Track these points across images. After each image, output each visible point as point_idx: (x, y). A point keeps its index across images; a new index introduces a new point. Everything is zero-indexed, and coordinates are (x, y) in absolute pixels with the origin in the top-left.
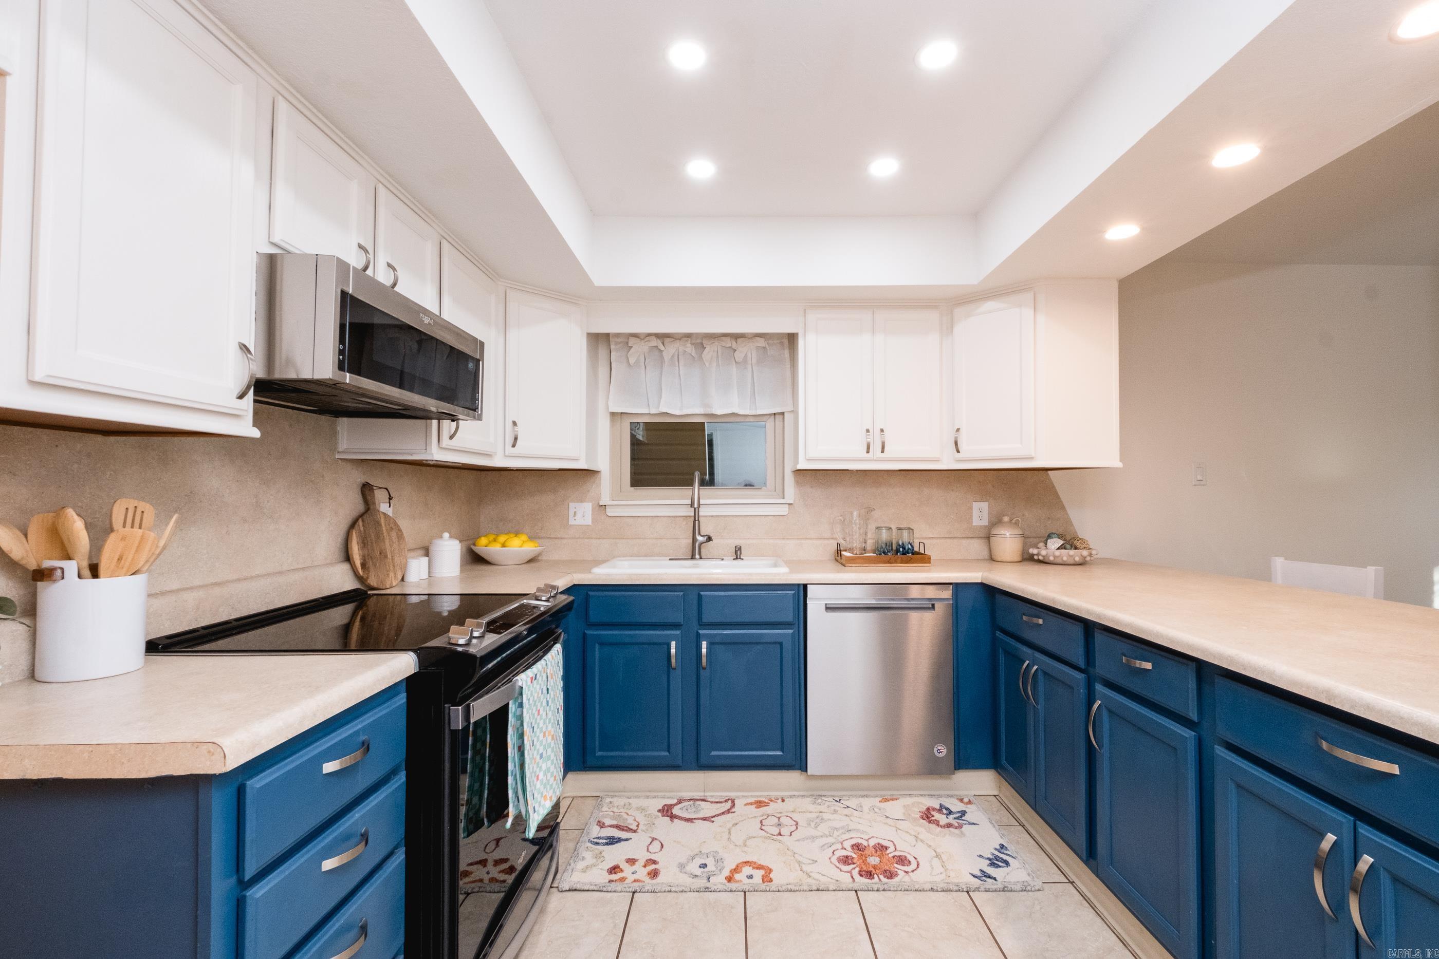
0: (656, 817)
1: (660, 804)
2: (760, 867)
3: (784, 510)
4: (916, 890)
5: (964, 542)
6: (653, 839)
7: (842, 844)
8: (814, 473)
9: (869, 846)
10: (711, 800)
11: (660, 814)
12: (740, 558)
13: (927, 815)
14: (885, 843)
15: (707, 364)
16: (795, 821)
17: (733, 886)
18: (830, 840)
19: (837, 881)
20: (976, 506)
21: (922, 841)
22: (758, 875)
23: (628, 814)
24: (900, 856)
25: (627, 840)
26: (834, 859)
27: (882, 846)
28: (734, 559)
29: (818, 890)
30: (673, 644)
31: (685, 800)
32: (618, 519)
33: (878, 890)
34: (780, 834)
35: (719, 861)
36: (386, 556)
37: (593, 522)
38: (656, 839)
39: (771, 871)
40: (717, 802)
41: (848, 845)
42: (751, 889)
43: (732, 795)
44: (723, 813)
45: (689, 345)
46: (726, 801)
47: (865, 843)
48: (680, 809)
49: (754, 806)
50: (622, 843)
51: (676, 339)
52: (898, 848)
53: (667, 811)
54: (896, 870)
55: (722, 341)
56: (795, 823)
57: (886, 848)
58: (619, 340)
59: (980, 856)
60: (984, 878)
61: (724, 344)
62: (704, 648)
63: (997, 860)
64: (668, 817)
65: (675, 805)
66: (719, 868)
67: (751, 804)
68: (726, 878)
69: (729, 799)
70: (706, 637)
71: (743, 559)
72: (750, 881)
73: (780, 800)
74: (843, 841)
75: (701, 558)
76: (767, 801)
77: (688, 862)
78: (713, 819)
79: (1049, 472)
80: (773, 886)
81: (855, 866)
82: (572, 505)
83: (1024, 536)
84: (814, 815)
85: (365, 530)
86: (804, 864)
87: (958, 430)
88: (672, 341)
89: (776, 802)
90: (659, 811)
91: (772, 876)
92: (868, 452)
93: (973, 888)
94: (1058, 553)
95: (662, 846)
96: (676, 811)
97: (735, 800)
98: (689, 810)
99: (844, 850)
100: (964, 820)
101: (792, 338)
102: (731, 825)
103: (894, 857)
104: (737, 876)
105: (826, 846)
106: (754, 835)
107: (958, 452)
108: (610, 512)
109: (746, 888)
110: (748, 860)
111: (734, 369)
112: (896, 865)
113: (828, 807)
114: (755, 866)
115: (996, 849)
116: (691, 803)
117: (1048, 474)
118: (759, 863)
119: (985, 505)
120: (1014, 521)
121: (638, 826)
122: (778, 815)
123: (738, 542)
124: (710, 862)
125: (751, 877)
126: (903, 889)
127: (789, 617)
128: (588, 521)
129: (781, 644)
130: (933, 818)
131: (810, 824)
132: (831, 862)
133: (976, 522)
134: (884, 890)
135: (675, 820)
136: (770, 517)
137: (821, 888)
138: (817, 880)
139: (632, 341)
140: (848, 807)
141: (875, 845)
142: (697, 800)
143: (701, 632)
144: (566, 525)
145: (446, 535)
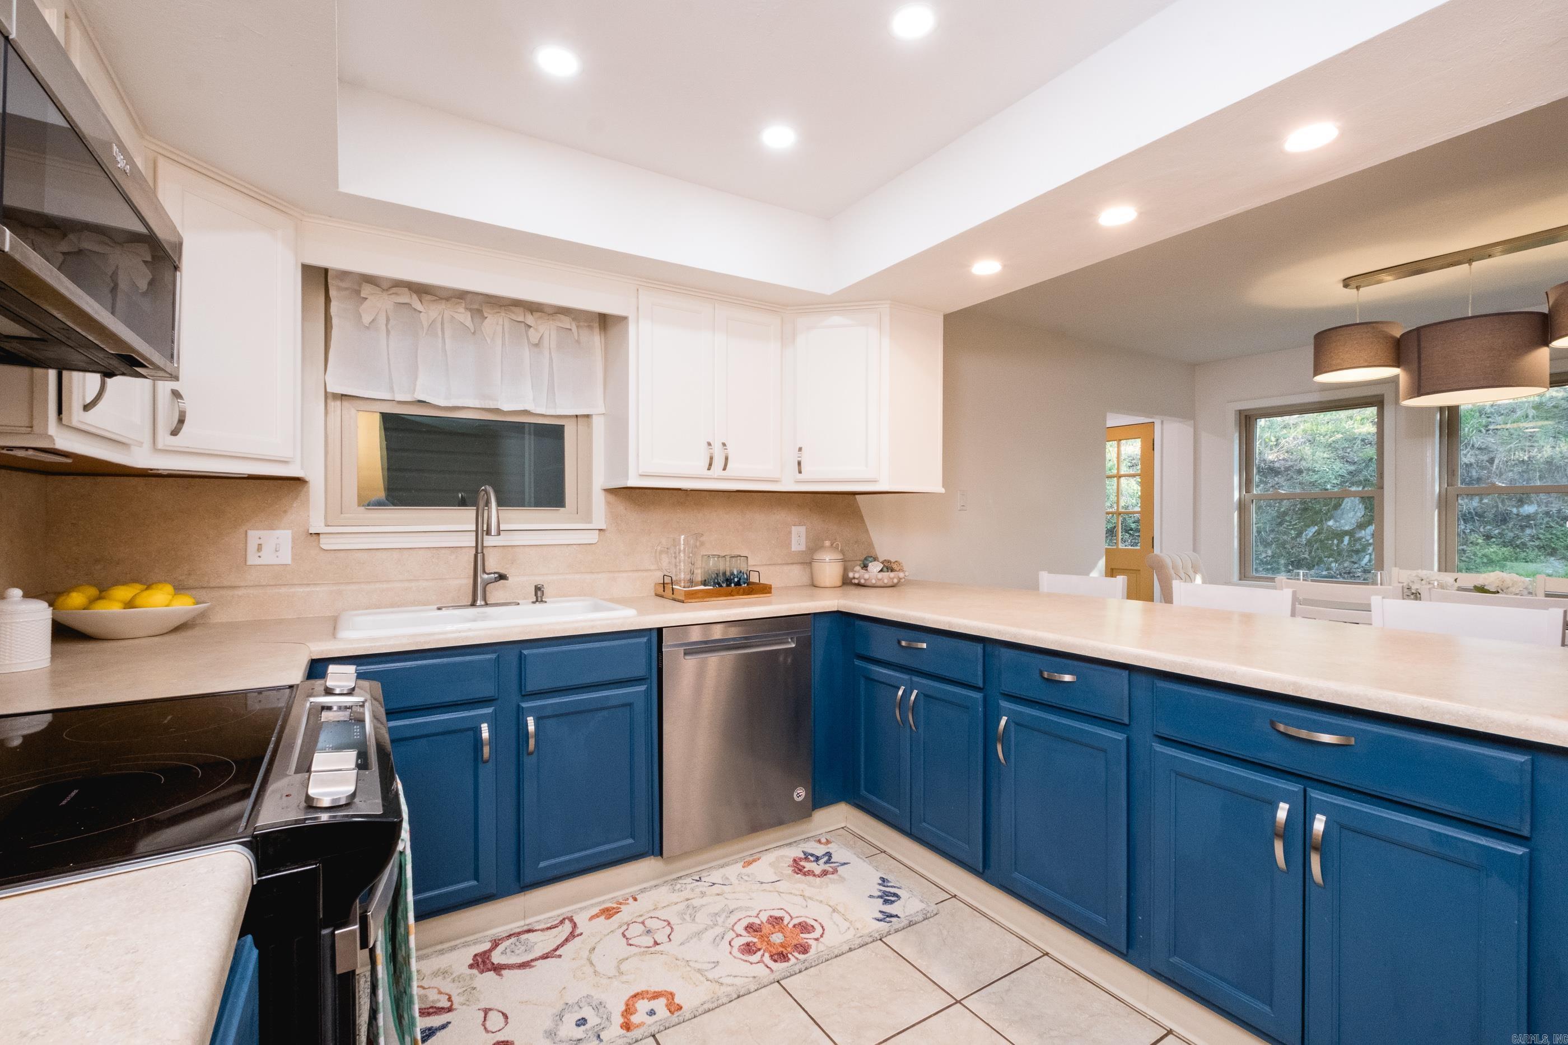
0: (472, 977)
1: (466, 955)
2: (656, 995)
3: (593, 537)
4: (836, 956)
5: (786, 568)
6: (486, 1011)
7: (733, 930)
8: (628, 492)
9: (762, 922)
10: (540, 927)
11: (475, 971)
12: (542, 601)
13: (798, 868)
14: (778, 914)
15: (489, 341)
16: (664, 921)
17: (636, 1033)
18: (718, 930)
19: (754, 977)
20: (795, 530)
21: (810, 898)
22: (659, 1005)
23: (424, 988)
24: (800, 924)
25: (444, 1027)
26: (735, 952)
27: (776, 918)
28: (534, 603)
29: (739, 997)
30: (485, 727)
31: (503, 939)
33: (800, 972)
34: (656, 943)
35: (599, 1007)
37: (293, 559)
38: (490, 1009)
39: (672, 995)
40: (550, 928)
41: (740, 928)
42: (662, 1028)
43: (565, 911)
44: (567, 940)
45: (462, 310)
46: (562, 922)
47: (757, 921)
48: (502, 953)
49: (602, 918)
50: (439, 1034)
51: (441, 299)
52: (793, 915)
53: (484, 962)
54: (805, 940)
55: (513, 312)
56: (666, 923)
57: (781, 919)
58: (343, 285)
59: (871, 896)
60: (888, 919)
61: (514, 317)
62: (531, 726)
63: (887, 896)
64: (491, 971)
65: (491, 950)
66: (605, 1017)
67: (597, 916)
68: (621, 1027)
69: (564, 919)
70: (531, 711)
71: (546, 602)
72: (654, 1018)
73: (631, 900)
74: (733, 926)
75: (487, 604)
76: (615, 906)
77: (557, 1025)
78: (558, 953)
79: (857, 496)
80: (686, 1012)
81: (762, 951)
82: (251, 533)
83: (844, 561)
84: (682, 906)
86: (706, 970)
87: (800, 449)
88: (434, 301)
89: (628, 904)
90: (471, 966)
91: (677, 1000)
92: (708, 469)
93: (885, 932)
95: (506, 1016)
96: (497, 958)
97: (574, 918)
98: (517, 952)
99: (740, 938)
100: (835, 863)
101: (606, 322)
102: (588, 953)
103: (794, 926)
104: (635, 1019)
105: (717, 939)
106: (626, 956)
107: (800, 472)
108: (326, 543)
109: (653, 1029)
110: (636, 991)
111: (526, 352)
112: (802, 935)
113: (693, 890)
114: (649, 996)
115: (880, 884)
116: (513, 940)
117: (855, 499)
118: (652, 991)
119: (802, 529)
120: (834, 545)
121: (450, 999)
122: (641, 920)
123: (539, 580)
124: (587, 1012)
125: (652, 1013)
126: (824, 960)
127: (642, 671)
128: (286, 557)
129: (630, 705)
130: (805, 870)
131: (685, 919)
132: (735, 957)
133: (795, 547)
134: (806, 969)
135: (503, 972)
136: (575, 546)
137: (741, 994)
138: (733, 985)
139: (367, 290)
140: (714, 884)
141: (768, 919)
142: (519, 934)
143: (524, 705)
144: (241, 566)
145: (17, 593)
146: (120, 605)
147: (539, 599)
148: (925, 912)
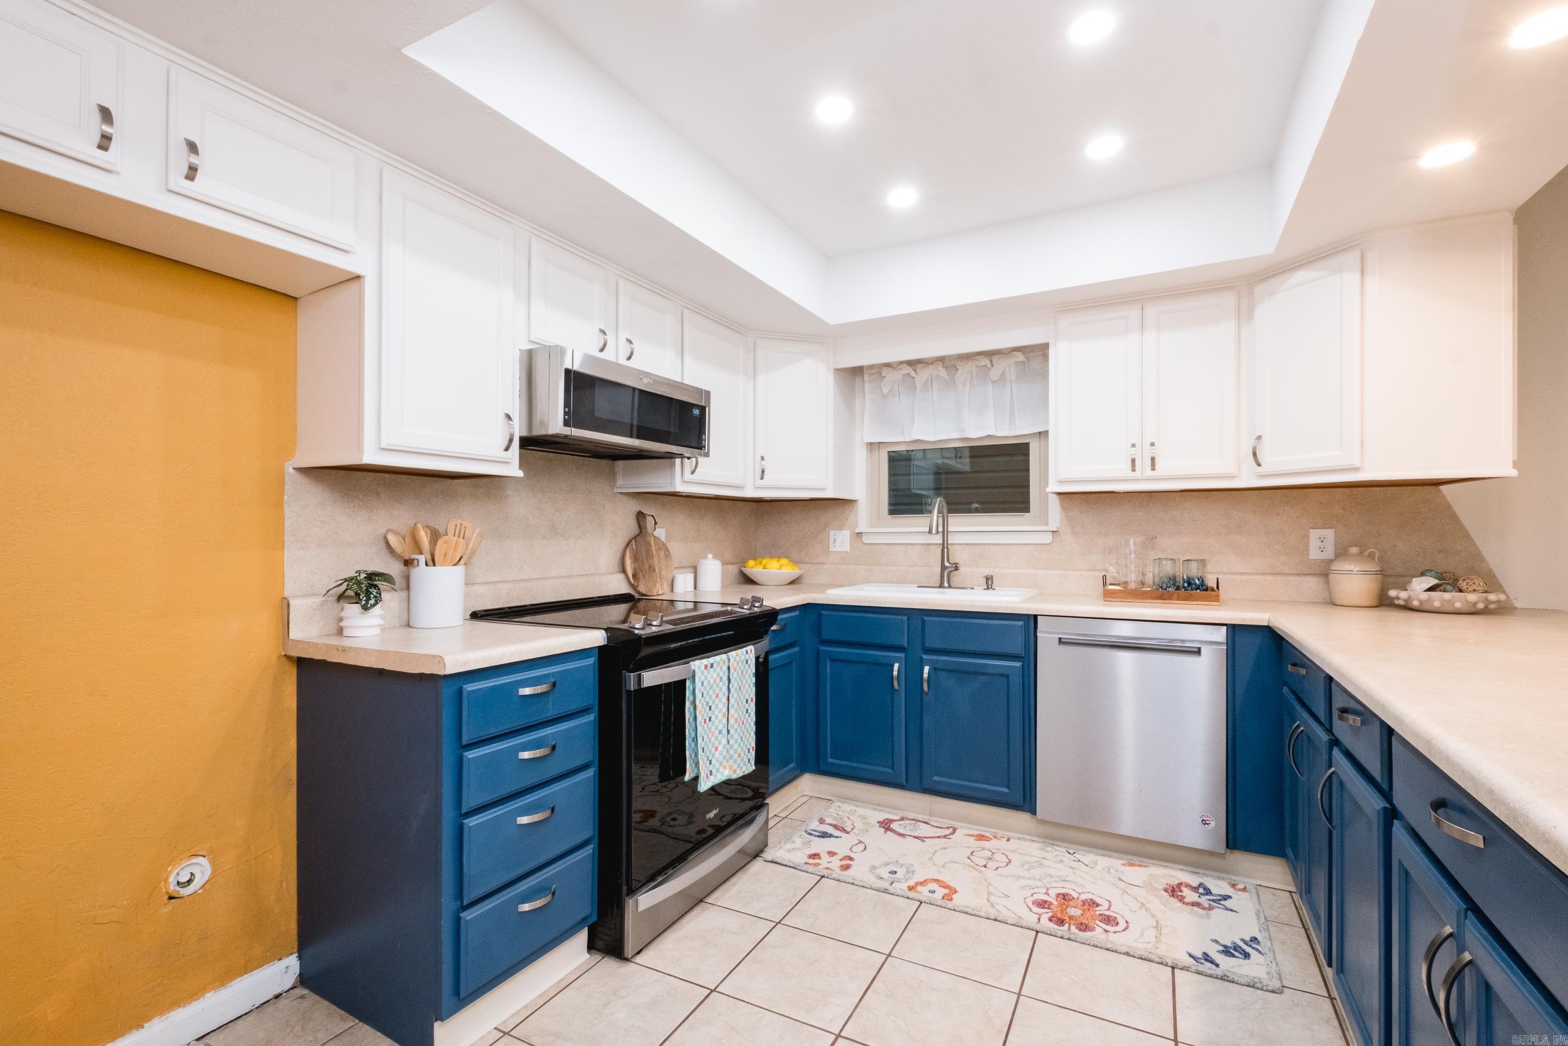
0: (873, 826)
1: (883, 816)
2: (944, 885)
3: (1048, 538)
4: (1108, 949)
5: (1292, 579)
6: (860, 842)
7: (1047, 889)
9: (1078, 898)
10: (933, 824)
11: (878, 825)
13: (1174, 891)
14: (1098, 900)
15: (960, 387)
16: (1009, 859)
17: (911, 894)
18: (1039, 883)
19: (1020, 917)
20: (1314, 534)
21: (1147, 910)
22: (941, 892)
23: (849, 819)
24: (1108, 916)
25: (837, 837)
26: (1029, 901)
27: (1093, 903)
28: (984, 589)
29: (996, 920)
30: (896, 666)
31: (908, 819)
32: (874, 546)
33: (1062, 938)
34: (985, 866)
35: (910, 871)
36: (654, 570)
37: (850, 549)
38: (863, 843)
39: (956, 892)
40: (938, 827)
41: (1053, 893)
42: (928, 901)
43: (955, 824)
44: (938, 837)
45: (941, 369)
46: (948, 828)
47: (1075, 895)
48: (900, 825)
49: (974, 838)
50: (832, 838)
51: (929, 364)
52: (1112, 909)
53: (886, 824)
54: (1095, 926)
55: (976, 360)
56: (1008, 861)
57: (1098, 905)
58: (872, 372)
59: (1216, 941)
60: (1203, 961)
61: (978, 363)
62: (926, 673)
63: (1235, 950)
64: (884, 828)
65: (896, 821)
66: (907, 878)
67: (972, 836)
68: (908, 887)
69: (951, 827)
70: (929, 662)
71: (994, 589)
72: (931, 895)
73: (1006, 839)
74: (1052, 887)
75: (950, 587)
76: (990, 836)
77: (881, 866)
78: (925, 839)
79: (1442, 488)
80: (950, 904)
81: (1050, 911)
82: (832, 533)
83: (1382, 573)
84: (1034, 859)
85: (637, 549)
86: (994, 895)
87: (1259, 438)
88: (924, 367)
89: (1000, 840)
90: (879, 822)
91: (954, 896)
92: (1134, 470)
93: (1181, 965)
94: (1425, 596)
95: (866, 848)
96: (893, 826)
97: (957, 830)
98: (907, 828)
99: (1046, 895)
100: (1222, 905)
101: (1042, 350)
102: (939, 848)
103: (1101, 915)
104: (919, 888)
105: (1029, 887)
106: (957, 861)
107: (1259, 465)
108: (866, 539)
109: (923, 899)
110: (938, 878)
111: (990, 388)
112: (1098, 922)
113: (1057, 856)
114: (942, 884)
115: (1243, 940)
116: (913, 822)
117: (1440, 491)
118: (948, 884)
119: (1329, 534)
120: (1367, 553)
121: (852, 829)
122: (994, 851)
123: (988, 572)
124: (901, 872)
125: (933, 892)
126: (1092, 944)
127: (1018, 650)
128: (847, 548)
129: (1007, 676)
130: (1180, 894)
131: (1024, 866)
132: (1025, 901)
133: (1314, 554)
134: (1069, 939)
135: (889, 833)
136: (1032, 546)
137: (999, 919)
138: (999, 911)
139: (885, 372)
140: (1079, 861)
141: (1087, 900)
142: (919, 821)
143: (924, 657)
144: (827, 551)
145: (710, 556)
146: (762, 567)
147: (990, 587)
148: (1256, 980)
